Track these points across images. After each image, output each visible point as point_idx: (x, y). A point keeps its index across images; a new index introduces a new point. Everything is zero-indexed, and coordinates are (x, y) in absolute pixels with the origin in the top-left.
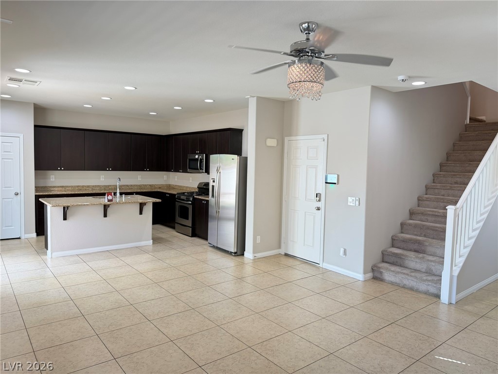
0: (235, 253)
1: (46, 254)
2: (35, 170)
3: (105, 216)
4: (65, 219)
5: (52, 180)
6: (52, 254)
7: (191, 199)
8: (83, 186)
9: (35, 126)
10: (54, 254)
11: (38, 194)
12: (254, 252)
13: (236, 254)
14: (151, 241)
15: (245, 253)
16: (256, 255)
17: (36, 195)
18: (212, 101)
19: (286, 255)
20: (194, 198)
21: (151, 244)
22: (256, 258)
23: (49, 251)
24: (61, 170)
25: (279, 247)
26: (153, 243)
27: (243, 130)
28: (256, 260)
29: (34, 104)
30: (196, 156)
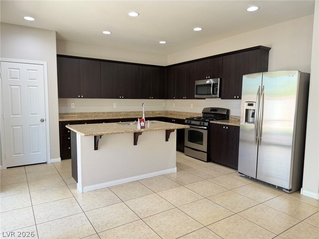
0: (290, 190)
1: (76, 187)
2: (59, 98)
3: (135, 144)
4: (96, 148)
5: (72, 107)
6: (83, 188)
7: (206, 124)
8: (99, 113)
9: (58, 56)
10: (85, 188)
11: (61, 120)
13: (291, 192)
14: (176, 168)
17: (59, 122)
20: (209, 124)
21: (176, 171)
23: (79, 184)
24: (81, 97)
26: (177, 171)
27: (270, 49)
29: (56, 32)
30: (207, 81)
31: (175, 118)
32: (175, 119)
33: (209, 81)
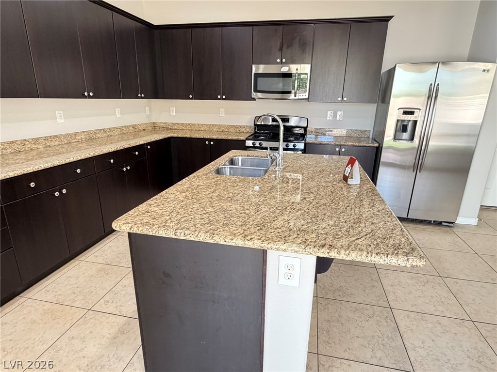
15: (460, 219)
30: (284, 68)
31: (214, 137)
32: (213, 139)
33: (287, 68)
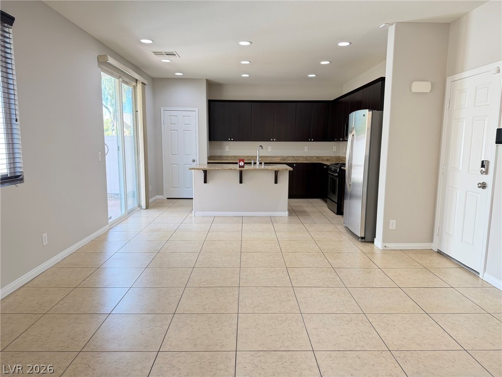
0: (362, 238)
3: (241, 182)
4: (205, 182)
5: (226, 150)
6: (194, 212)
7: (338, 170)
9: (209, 100)
10: (197, 213)
11: (210, 161)
12: (384, 241)
13: (364, 240)
14: (287, 212)
15: (376, 240)
16: (386, 244)
17: (208, 163)
18: (348, 44)
19: (440, 252)
20: (341, 170)
22: (387, 249)
24: (231, 140)
25: (432, 240)
26: (289, 215)
28: (385, 251)
29: (206, 80)
